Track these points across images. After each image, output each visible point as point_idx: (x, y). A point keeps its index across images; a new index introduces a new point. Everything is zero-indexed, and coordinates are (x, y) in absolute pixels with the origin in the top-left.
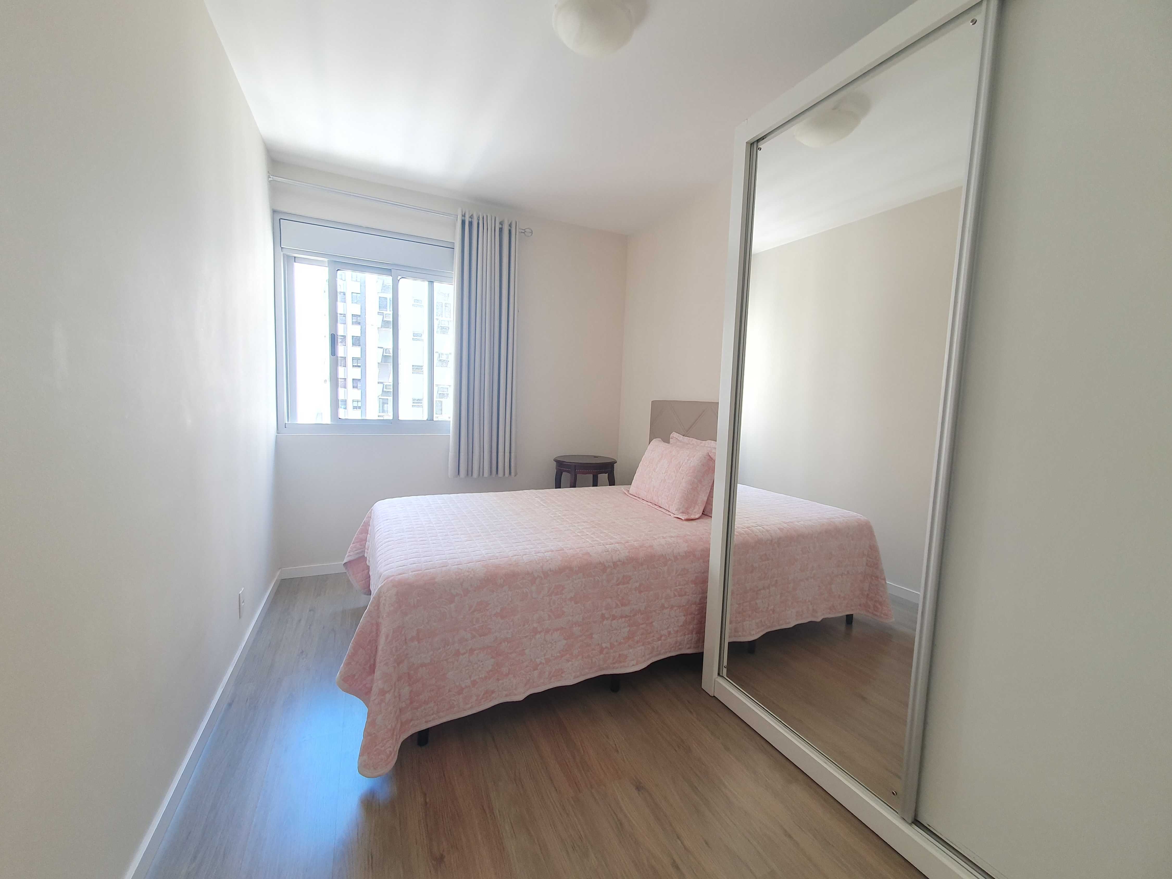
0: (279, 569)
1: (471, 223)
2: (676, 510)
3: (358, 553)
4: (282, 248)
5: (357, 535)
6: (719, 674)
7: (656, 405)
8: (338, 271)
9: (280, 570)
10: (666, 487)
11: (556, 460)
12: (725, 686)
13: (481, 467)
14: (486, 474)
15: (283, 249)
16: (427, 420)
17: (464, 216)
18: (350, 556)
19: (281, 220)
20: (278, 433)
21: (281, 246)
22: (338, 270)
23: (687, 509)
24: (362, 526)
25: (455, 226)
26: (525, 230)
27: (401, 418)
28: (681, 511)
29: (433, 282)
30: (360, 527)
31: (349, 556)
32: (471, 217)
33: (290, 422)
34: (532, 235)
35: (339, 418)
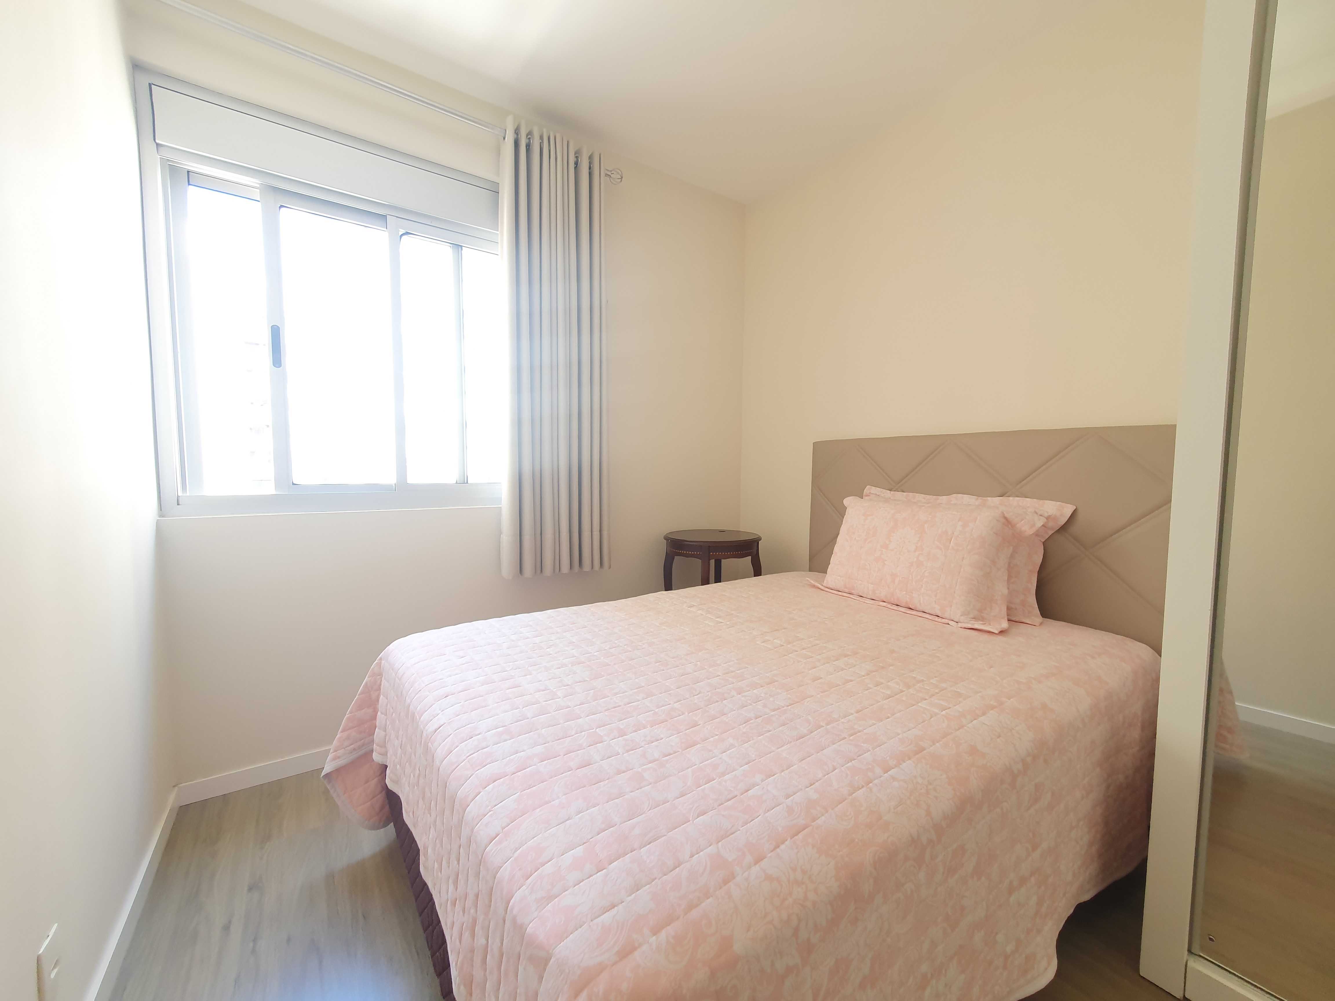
0: (174, 786)
1: (528, 146)
2: (961, 616)
3: (354, 749)
4: (158, 145)
5: (351, 713)
6: (1190, 951)
7: (819, 448)
8: (283, 209)
9: (176, 788)
10: (926, 574)
11: (666, 538)
12: (1211, 975)
13: (557, 557)
14: (565, 568)
15: (161, 149)
16: (457, 483)
17: (517, 132)
18: (339, 757)
19: (153, 86)
20: (160, 516)
21: (155, 140)
22: (281, 206)
23: (980, 611)
24: (362, 693)
25: (498, 152)
26: (611, 171)
27: (410, 480)
28: (972, 616)
29: (462, 246)
30: (357, 697)
31: (335, 759)
32: (529, 134)
33: (188, 494)
34: (621, 181)
35: (293, 484)
